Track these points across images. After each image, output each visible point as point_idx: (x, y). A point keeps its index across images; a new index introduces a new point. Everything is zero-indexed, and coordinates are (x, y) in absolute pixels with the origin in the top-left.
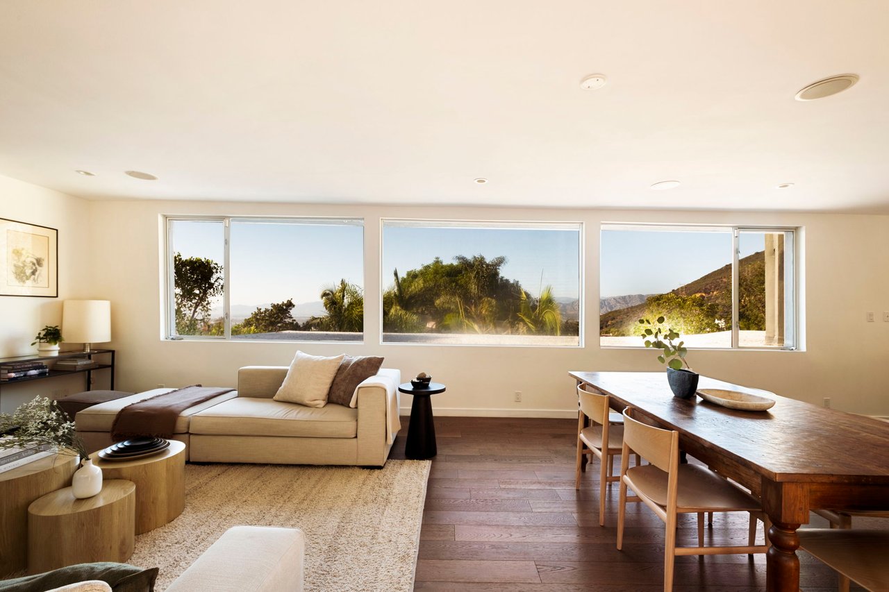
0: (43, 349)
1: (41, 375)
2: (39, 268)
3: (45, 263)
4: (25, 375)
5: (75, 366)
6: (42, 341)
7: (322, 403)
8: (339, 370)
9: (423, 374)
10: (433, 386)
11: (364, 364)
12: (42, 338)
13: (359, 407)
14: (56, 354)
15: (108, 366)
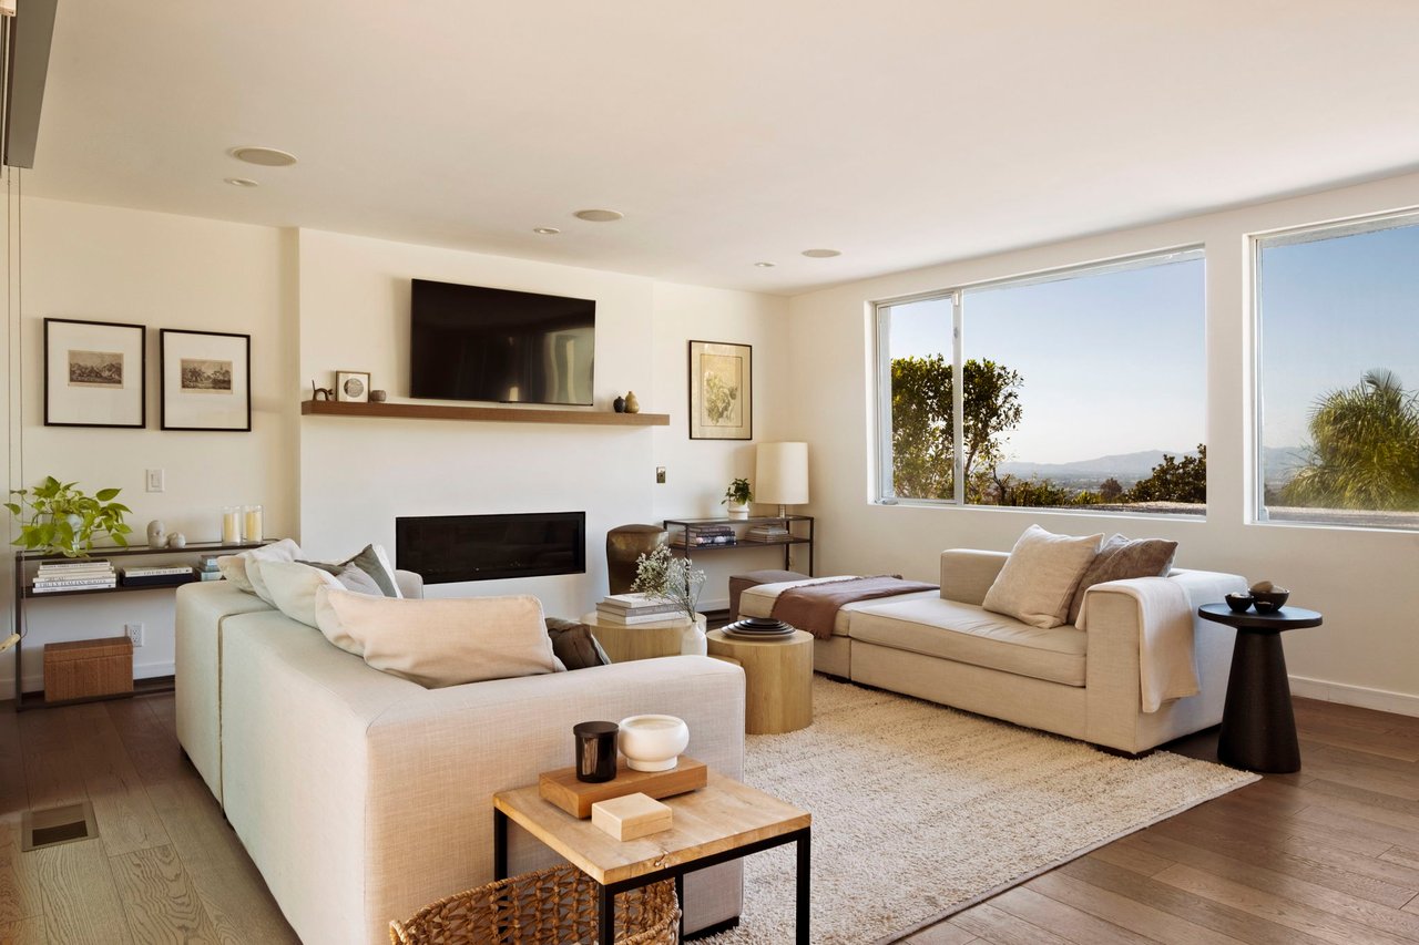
0: (734, 509)
1: (729, 543)
2: (732, 401)
3: (738, 394)
4: (713, 542)
5: (766, 537)
6: (732, 498)
7: (1049, 620)
8: (1092, 563)
9: (1268, 586)
10: (1289, 612)
11: (1136, 555)
12: (732, 495)
13: (1090, 630)
14: (744, 517)
15: (805, 541)
